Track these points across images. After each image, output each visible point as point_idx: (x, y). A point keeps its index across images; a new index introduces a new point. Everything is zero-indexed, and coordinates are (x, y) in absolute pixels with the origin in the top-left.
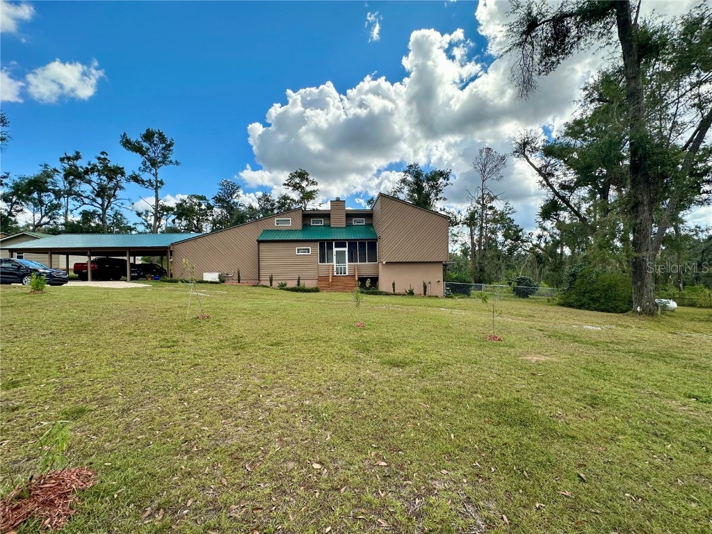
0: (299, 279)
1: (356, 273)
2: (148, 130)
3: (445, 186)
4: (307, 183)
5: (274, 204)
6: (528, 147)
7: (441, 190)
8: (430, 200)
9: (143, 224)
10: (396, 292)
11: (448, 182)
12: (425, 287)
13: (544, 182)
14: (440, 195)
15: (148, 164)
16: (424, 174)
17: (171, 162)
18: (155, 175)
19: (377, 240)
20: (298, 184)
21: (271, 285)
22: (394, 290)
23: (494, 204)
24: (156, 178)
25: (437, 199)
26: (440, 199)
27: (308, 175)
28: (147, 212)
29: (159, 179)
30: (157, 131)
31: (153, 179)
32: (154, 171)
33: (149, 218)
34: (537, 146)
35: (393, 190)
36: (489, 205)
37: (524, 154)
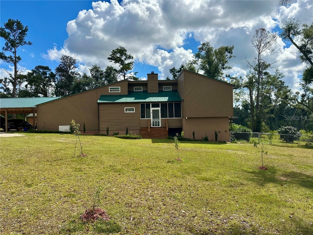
0: (127, 130)
1: (167, 125)
2: (9, 20)
3: (229, 58)
4: (125, 57)
5: (103, 74)
6: (292, 31)
7: (226, 62)
8: (218, 69)
9: (3, 88)
10: (196, 138)
11: (232, 55)
12: (216, 135)
13: (304, 57)
14: (226, 65)
15: (9, 44)
16: (214, 50)
17: (25, 43)
18: (15, 52)
19: (181, 102)
20: (119, 58)
21: (108, 134)
22: (194, 137)
23: (268, 70)
24: (15, 55)
25: (224, 69)
26: (226, 68)
27: (126, 51)
28: (6, 79)
29: (17, 56)
30: (16, 21)
31: (13, 55)
32: (13, 50)
33: (7, 84)
34: (298, 31)
35: (189, 62)
36: (264, 71)
37: (289, 36)
